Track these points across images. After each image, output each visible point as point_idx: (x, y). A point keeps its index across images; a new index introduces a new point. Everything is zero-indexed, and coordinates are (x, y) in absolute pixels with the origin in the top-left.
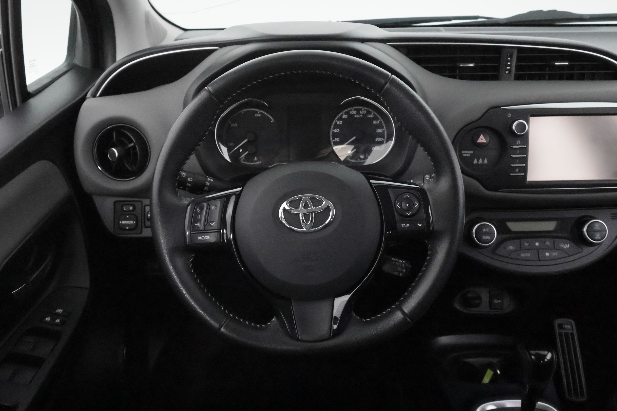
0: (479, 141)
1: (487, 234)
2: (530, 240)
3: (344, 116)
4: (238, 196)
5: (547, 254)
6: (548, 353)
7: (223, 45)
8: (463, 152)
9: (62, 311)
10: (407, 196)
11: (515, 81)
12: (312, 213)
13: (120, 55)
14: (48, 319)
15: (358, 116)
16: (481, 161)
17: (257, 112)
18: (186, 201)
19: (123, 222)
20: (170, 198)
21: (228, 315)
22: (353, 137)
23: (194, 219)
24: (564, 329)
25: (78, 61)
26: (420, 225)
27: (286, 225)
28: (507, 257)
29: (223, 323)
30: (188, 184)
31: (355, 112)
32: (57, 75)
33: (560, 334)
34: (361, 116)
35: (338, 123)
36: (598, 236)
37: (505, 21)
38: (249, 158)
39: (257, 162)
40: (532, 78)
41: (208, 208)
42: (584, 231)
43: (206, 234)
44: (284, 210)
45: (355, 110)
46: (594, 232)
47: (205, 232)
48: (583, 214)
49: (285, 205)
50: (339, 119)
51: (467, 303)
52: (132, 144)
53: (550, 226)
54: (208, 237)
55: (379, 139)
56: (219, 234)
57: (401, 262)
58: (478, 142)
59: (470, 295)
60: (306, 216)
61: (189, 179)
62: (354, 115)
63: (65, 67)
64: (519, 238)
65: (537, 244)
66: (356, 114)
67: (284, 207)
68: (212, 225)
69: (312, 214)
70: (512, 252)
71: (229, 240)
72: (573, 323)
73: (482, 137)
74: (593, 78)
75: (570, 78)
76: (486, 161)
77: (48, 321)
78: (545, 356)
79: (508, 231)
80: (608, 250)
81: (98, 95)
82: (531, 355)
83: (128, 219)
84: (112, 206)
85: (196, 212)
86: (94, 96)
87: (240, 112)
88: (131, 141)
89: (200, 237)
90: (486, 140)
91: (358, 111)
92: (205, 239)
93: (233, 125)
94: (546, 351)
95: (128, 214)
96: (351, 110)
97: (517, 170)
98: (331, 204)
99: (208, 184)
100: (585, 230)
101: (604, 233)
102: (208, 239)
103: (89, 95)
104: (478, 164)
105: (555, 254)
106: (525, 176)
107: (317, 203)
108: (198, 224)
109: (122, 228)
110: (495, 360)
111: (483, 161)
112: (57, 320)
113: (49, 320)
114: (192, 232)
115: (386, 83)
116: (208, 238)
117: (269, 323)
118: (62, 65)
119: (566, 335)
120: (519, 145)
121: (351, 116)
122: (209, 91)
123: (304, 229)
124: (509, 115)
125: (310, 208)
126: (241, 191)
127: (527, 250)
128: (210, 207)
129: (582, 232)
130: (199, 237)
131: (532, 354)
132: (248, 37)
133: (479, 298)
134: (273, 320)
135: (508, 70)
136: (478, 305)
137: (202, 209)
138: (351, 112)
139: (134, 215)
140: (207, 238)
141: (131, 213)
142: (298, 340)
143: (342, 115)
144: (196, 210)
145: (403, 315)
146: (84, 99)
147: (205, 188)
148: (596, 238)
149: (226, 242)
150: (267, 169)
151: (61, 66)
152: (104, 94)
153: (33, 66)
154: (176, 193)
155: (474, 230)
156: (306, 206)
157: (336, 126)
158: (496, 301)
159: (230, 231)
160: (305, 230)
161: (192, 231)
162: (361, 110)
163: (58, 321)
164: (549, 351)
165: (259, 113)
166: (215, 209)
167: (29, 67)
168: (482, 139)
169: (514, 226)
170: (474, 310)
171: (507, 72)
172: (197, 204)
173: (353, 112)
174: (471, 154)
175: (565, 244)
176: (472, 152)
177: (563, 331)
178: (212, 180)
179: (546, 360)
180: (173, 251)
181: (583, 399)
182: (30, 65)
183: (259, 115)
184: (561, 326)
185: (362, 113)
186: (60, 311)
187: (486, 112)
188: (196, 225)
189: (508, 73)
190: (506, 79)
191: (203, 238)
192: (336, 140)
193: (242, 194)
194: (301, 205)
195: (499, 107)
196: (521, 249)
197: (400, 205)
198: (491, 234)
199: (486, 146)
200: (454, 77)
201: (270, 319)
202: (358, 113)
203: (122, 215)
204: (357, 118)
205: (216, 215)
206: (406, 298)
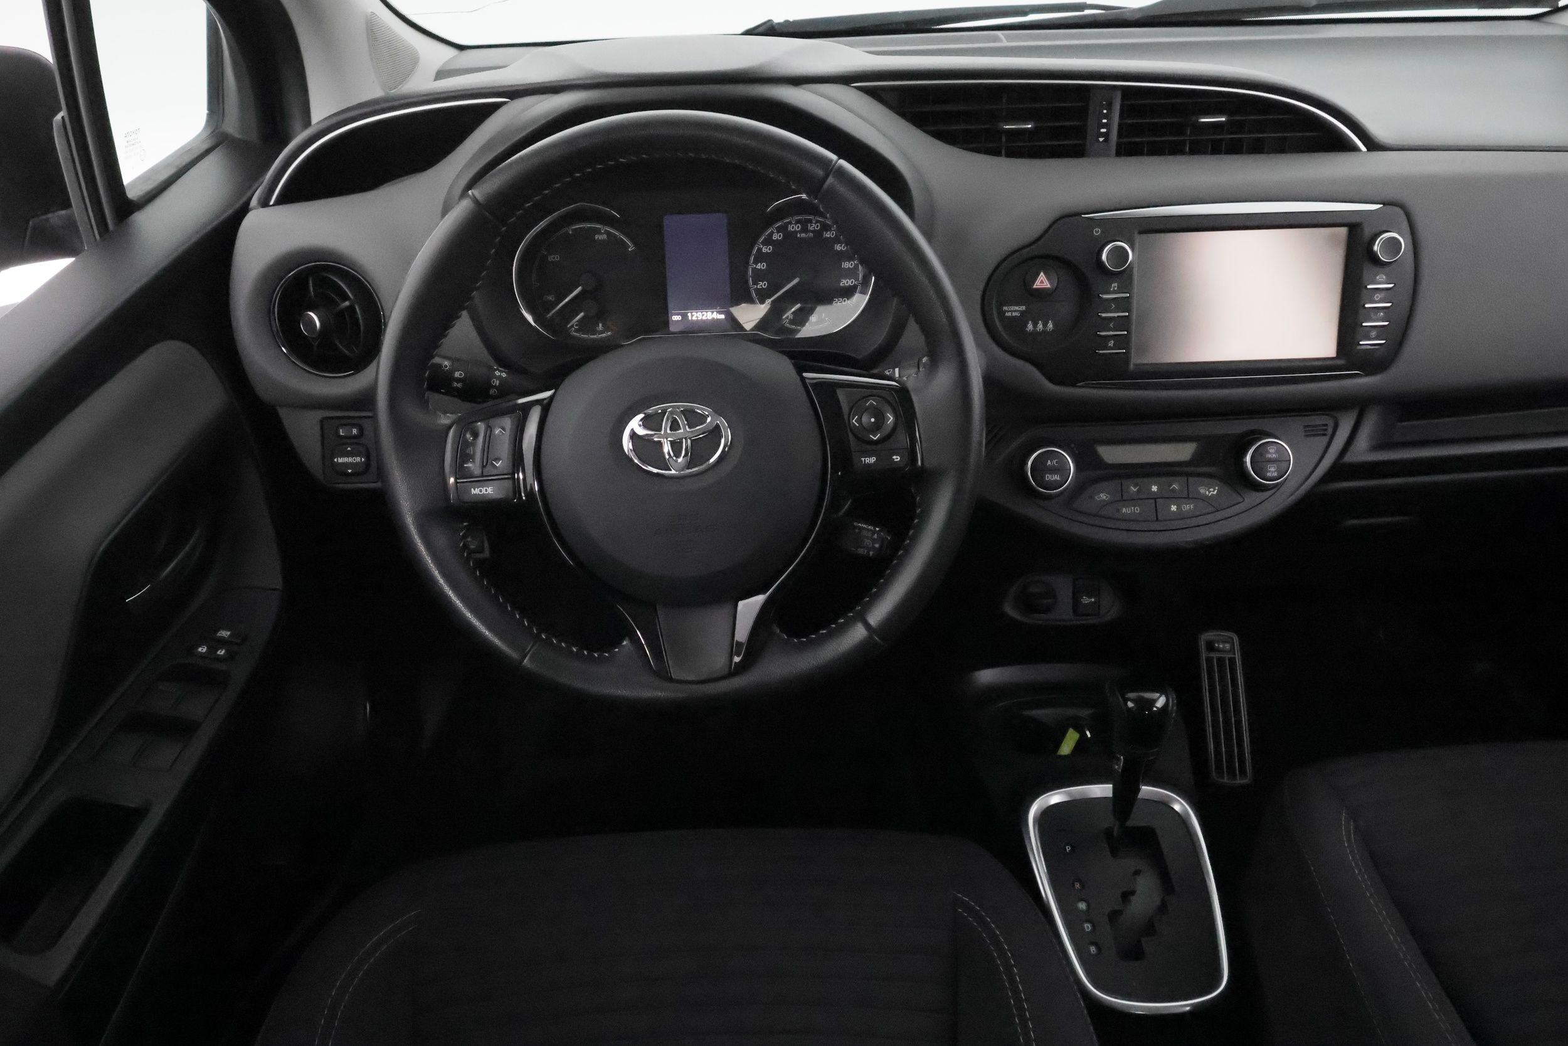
0: (1037, 285)
1: (1053, 470)
2: (1139, 480)
3: (776, 237)
4: (546, 407)
5: (1174, 508)
6: (1160, 696)
7: (515, 93)
8: (1005, 308)
9: (229, 633)
10: (872, 402)
11: (1118, 159)
12: (686, 438)
13: (319, 112)
14: (203, 649)
15: (803, 235)
16: (1040, 326)
17: (598, 232)
18: (445, 420)
19: (341, 460)
20: (413, 413)
21: (538, 636)
22: (795, 278)
23: (463, 455)
24: (1218, 650)
25: (232, 126)
26: (897, 458)
27: (636, 461)
28: (1095, 515)
29: (527, 650)
30: (455, 384)
31: (797, 228)
32: (187, 159)
33: (1209, 660)
34: (811, 235)
35: (764, 250)
36: (1272, 471)
37: (1137, 16)
38: (586, 325)
39: (601, 333)
40: (1156, 150)
41: (488, 432)
42: (1246, 462)
43: (486, 483)
44: (634, 436)
45: (798, 222)
46: (1264, 464)
47: (483, 480)
48: (1250, 428)
49: (635, 425)
50: (765, 243)
51: (1028, 604)
52: (347, 303)
53: (1183, 452)
54: (491, 489)
55: (847, 282)
56: (510, 482)
57: (871, 530)
58: (1035, 287)
59: (1033, 589)
60: (676, 446)
61: (457, 374)
62: (796, 232)
63: (203, 141)
64: (1119, 477)
65: (1154, 488)
66: (801, 232)
67: (632, 430)
68: (497, 465)
69: (686, 442)
70: (1107, 504)
71: (530, 494)
72: (1236, 638)
73: (1042, 276)
74: (1282, 148)
75: (1235, 148)
76: (1050, 326)
77: (204, 653)
78: (1155, 701)
79: (1099, 463)
80: (1293, 497)
81: (272, 203)
82: (1126, 700)
83: (348, 454)
84: (317, 429)
85: (466, 441)
86: (264, 203)
87: (564, 231)
88: (345, 297)
89: (474, 490)
90: (1050, 283)
91: (805, 224)
92: (485, 493)
93: (550, 259)
94: (1157, 692)
95: (351, 444)
96: (790, 223)
97: (1111, 343)
98: (722, 422)
99: (497, 383)
100: (1248, 459)
101: (1284, 465)
102: (490, 492)
103: (254, 202)
104: (1035, 334)
105: (1187, 507)
106: (1126, 357)
107: (693, 418)
108: (470, 465)
109: (341, 472)
110: (1085, 713)
111: (1045, 325)
112: (219, 651)
113: (205, 650)
114: (458, 481)
115: (826, 177)
117: (617, 650)
118: (199, 135)
119: (1220, 661)
120: (1114, 292)
121: (789, 236)
122: (475, 200)
123: (671, 470)
124: (1097, 232)
125: (682, 431)
126: (552, 398)
127: (1134, 500)
128: (491, 431)
129: (1242, 463)
130: (472, 489)
131: (1130, 699)
132: (563, 78)
133: (1051, 593)
134: (625, 643)
135: (1102, 135)
136: (1048, 610)
137: (475, 435)
138: (790, 228)
139: (363, 445)
140: (488, 491)
141: (355, 441)
142: (671, 680)
143: (772, 233)
144: (465, 435)
145: (866, 629)
146: (244, 210)
147: (492, 392)
148: (1269, 474)
149: (524, 498)
150: (618, 346)
151: (196, 138)
152: (284, 199)
153: (133, 144)
154: (424, 403)
155: (1030, 463)
156: (675, 426)
157: (760, 257)
158: (1086, 600)
159: (531, 474)
160: (673, 472)
161: (459, 479)
162: (810, 221)
163: (221, 652)
164: (1162, 692)
165: (603, 233)
166: (501, 434)
167: (126, 147)
168: (1042, 282)
169: (1112, 454)
170: (1039, 619)
171: (1101, 139)
172: (466, 425)
173: (794, 227)
174: (1022, 312)
175: (1209, 486)
176: (1024, 308)
177: (1214, 655)
178: (504, 375)
179: (1155, 709)
180: (425, 518)
181: (1240, 781)
182: (128, 142)
183: (605, 237)
184: (1210, 646)
185: (811, 229)
186: (225, 634)
187: (1050, 227)
188: (465, 465)
189: (1102, 141)
190: (1098, 154)
191: (481, 491)
192: (761, 286)
193: (554, 404)
194: (666, 424)
195: (1079, 214)
196: (1124, 500)
197: (859, 421)
198: (1062, 469)
199: (1051, 294)
200: (995, 152)
201: (618, 643)
202: (805, 230)
203: (338, 445)
204: (802, 239)
205: (504, 448)
206: (876, 597)
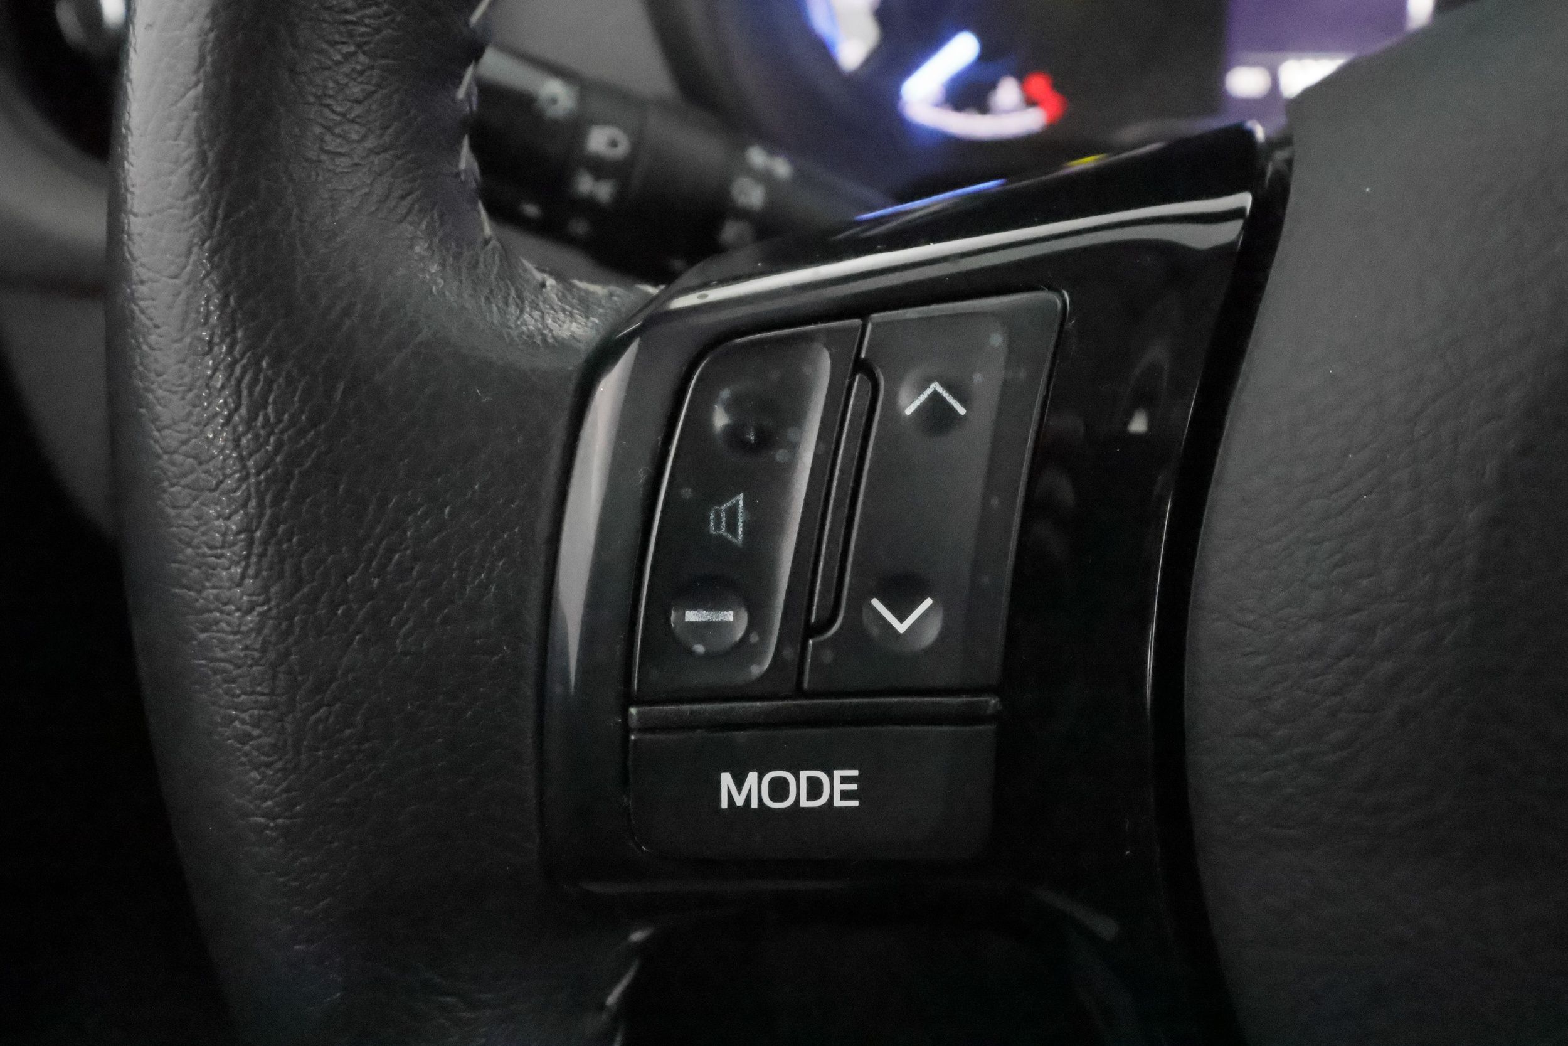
23: (675, 549)
43: (817, 734)
47: (805, 712)
54: (845, 780)
68: (901, 628)
89: (739, 783)
92: (804, 803)
99: (757, 193)
102: (838, 803)
116: (845, 795)
130: (726, 779)
140: (823, 790)
188: (691, 616)
191: (779, 789)
